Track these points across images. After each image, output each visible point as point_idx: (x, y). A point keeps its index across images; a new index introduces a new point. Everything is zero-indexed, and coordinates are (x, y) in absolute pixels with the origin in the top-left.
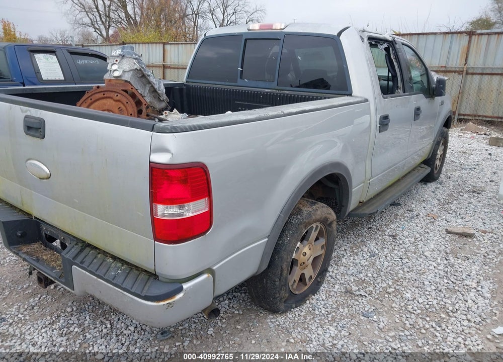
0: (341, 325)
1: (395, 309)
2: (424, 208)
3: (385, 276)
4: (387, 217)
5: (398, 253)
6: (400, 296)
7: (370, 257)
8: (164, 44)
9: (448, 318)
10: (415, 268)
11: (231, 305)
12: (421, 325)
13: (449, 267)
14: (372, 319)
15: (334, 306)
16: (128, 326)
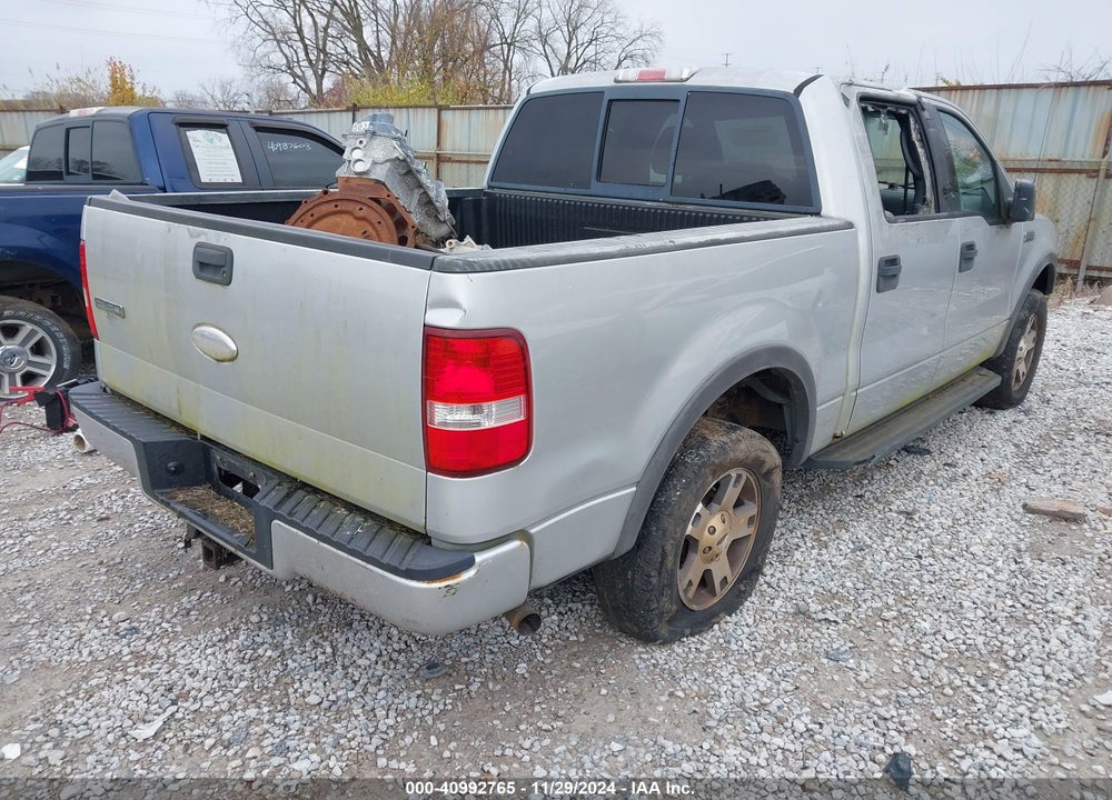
0: (781, 672)
1: (895, 649)
2: (982, 460)
3: (881, 587)
4: (899, 477)
5: (914, 546)
6: (907, 625)
7: (853, 551)
8: (440, 109)
9: (1003, 670)
10: (946, 576)
11: (563, 625)
12: (945, 680)
13: (1019, 576)
14: (844, 664)
15: (771, 638)
16: (364, 653)
